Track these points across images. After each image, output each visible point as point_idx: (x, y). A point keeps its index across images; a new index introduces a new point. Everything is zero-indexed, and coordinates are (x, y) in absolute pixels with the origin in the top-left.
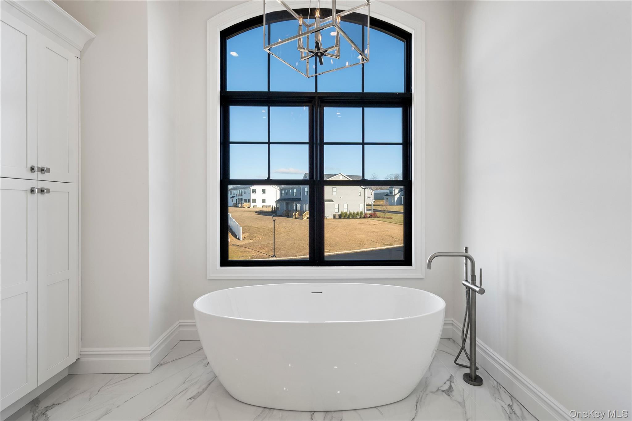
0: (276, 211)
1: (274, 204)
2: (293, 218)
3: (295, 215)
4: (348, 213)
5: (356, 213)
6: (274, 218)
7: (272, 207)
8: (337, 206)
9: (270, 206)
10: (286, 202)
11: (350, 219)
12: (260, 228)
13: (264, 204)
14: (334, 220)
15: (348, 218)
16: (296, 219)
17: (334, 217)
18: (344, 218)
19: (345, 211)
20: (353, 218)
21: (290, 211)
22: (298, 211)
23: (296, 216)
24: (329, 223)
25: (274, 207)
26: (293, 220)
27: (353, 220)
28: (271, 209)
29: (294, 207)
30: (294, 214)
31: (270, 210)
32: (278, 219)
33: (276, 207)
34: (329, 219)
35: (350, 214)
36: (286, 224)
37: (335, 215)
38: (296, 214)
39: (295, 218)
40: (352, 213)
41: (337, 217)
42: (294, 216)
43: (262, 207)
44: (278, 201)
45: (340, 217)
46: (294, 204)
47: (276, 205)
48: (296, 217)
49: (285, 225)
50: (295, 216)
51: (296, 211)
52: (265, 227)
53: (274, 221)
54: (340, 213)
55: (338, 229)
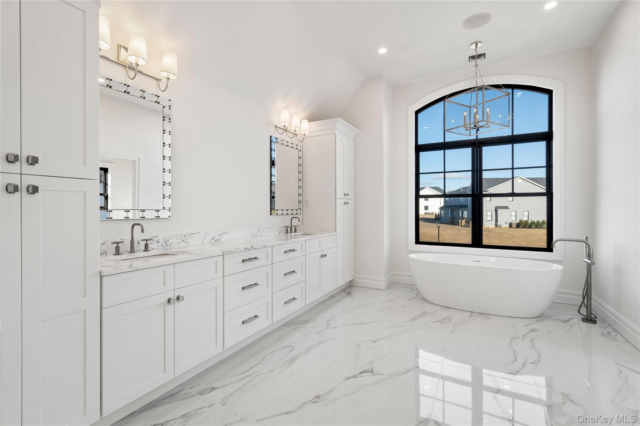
0: (440, 218)
1: (437, 211)
2: (459, 226)
3: (461, 222)
4: (530, 221)
5: (541, 222)
6: (439, 225)
7: (436, 214)
8: (514, 214)
9: (434, 213)
10: (451, 209)
11: (533, 228)
12: (423, 234)
13: (426, 211)
14: (510, 229)
15: (530, 227)
16: (462, 226)
17: (511, 225)
18: (524, 227)
19: (525, 219)
20: (536, 227)
21: (456, 218)
22: (465, 218)
23: (463, 223)
24: (503, 232)
25: (437, 215)
26: (459, 228)
27: (536, 229)
28: (435, 216)
29: (460, 214)
30: (460, 221)
31: (433, 217)
32: (442, 226)
33: (439, 214)
34: (503, 228)
35: (533, 223)
36: (451, 231)
37: (511, 223)
38: (463, 221)
39: (461, 226)
40: (536, 221)
41: (514, 226)
42: (460, 224)
43: (425, 214)
44: (441, 208)
45: (518, 226)
46: (460, 211)
47: (440, 212)
48: (463, 225)
49: (450, 233)
50: (461, 224)
51: (463, 218)
52: (428, 234)
53: (439, 227)
54: (518, 221)
55: (515, 239)
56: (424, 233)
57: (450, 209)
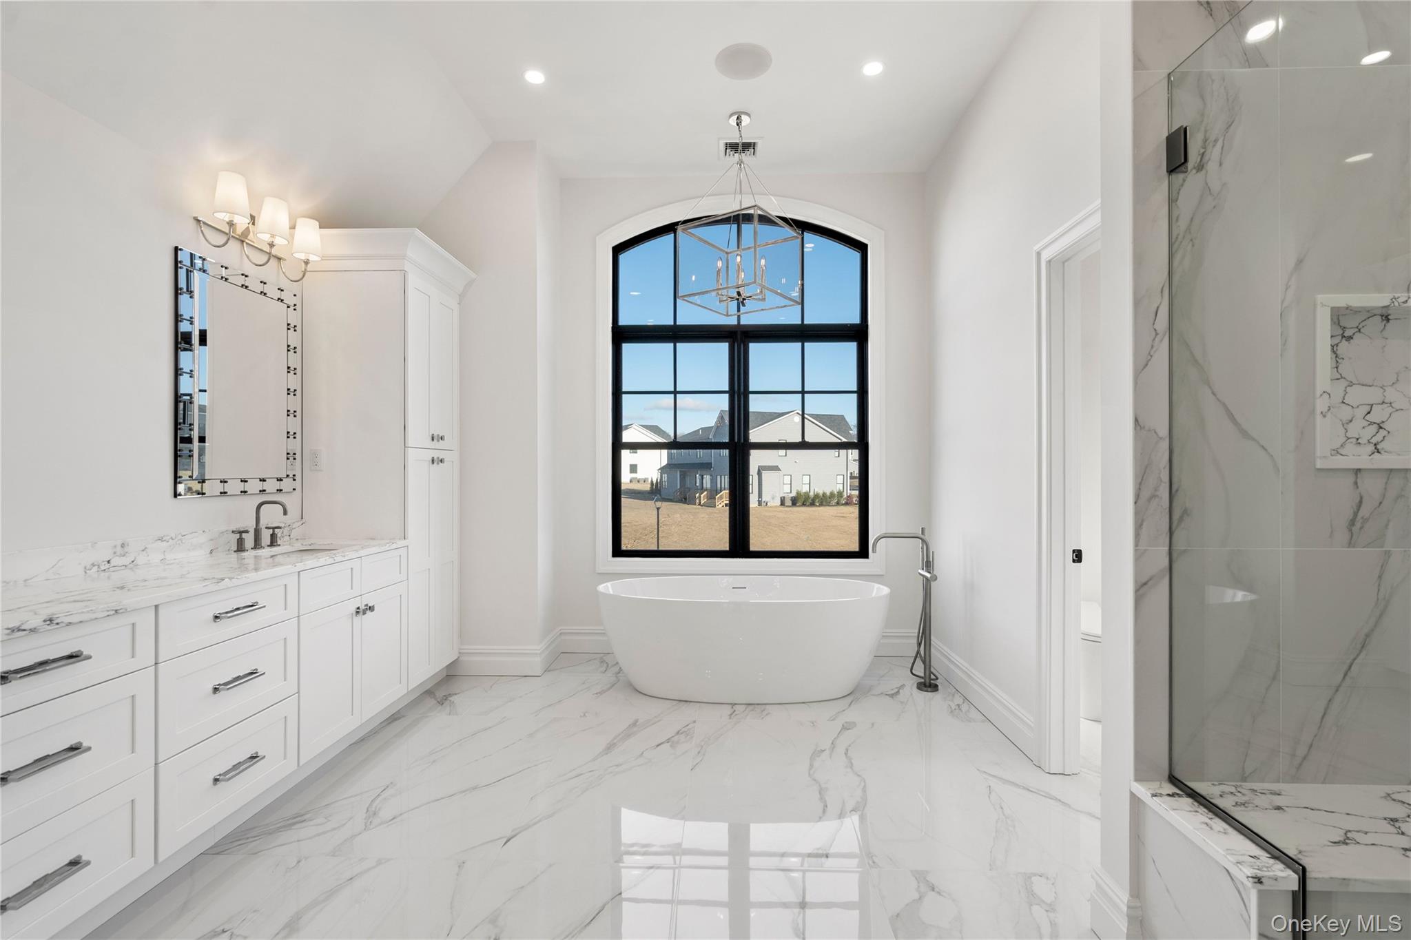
0: (660, 490)
1: (654, 476)
2: (695, 504)
3: (700, 497)
4: (812, 494)
5: (828, 494)
6: (659, 504)
7: (652, 481)
8: (787, 479)
9: (647, 479)
10: (680, 471)
11: (817, 506)
12: (627, 525)
13: (634, 475)
14: (782, 509)
15: (813, 504)
16: (702, 506)
17: (783, 502)
18: (804, 505)
19: (805, 489)
20: (821, 504)
21: (689, 489)
22: (706, 490)
23: (702, 498)
24: (771, 514)
25: (655, 482)
26: (696, 509)
27: (822, 508)
28: (649, 486)
29: (698, 481)
30: (697, 495)
31: (647, 487)
32: (665, 506)
33: (659, 481)
34: (771, 507)
35: (817, 496)
36: (681, 516)
37: (784, 497)
38: (702, 496)
39: (700, 504)
40: (821, 493)
41: (788, 502)
42: (697, 501)
43: (632, 481)
44: (663, 470)
45: (794, 502)
46: (697, 475)
47: (659, 476)
48: (702, 502)
49: (680, 519)
50: (700, 500)
51: (702, 489)
52: (637, 524)
53: (658, 509)
54: (794, 494)
56: (628, 523)
57: (678, 472)
